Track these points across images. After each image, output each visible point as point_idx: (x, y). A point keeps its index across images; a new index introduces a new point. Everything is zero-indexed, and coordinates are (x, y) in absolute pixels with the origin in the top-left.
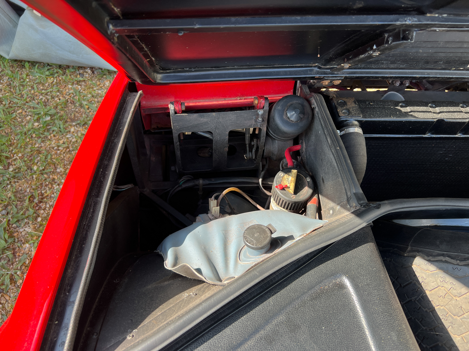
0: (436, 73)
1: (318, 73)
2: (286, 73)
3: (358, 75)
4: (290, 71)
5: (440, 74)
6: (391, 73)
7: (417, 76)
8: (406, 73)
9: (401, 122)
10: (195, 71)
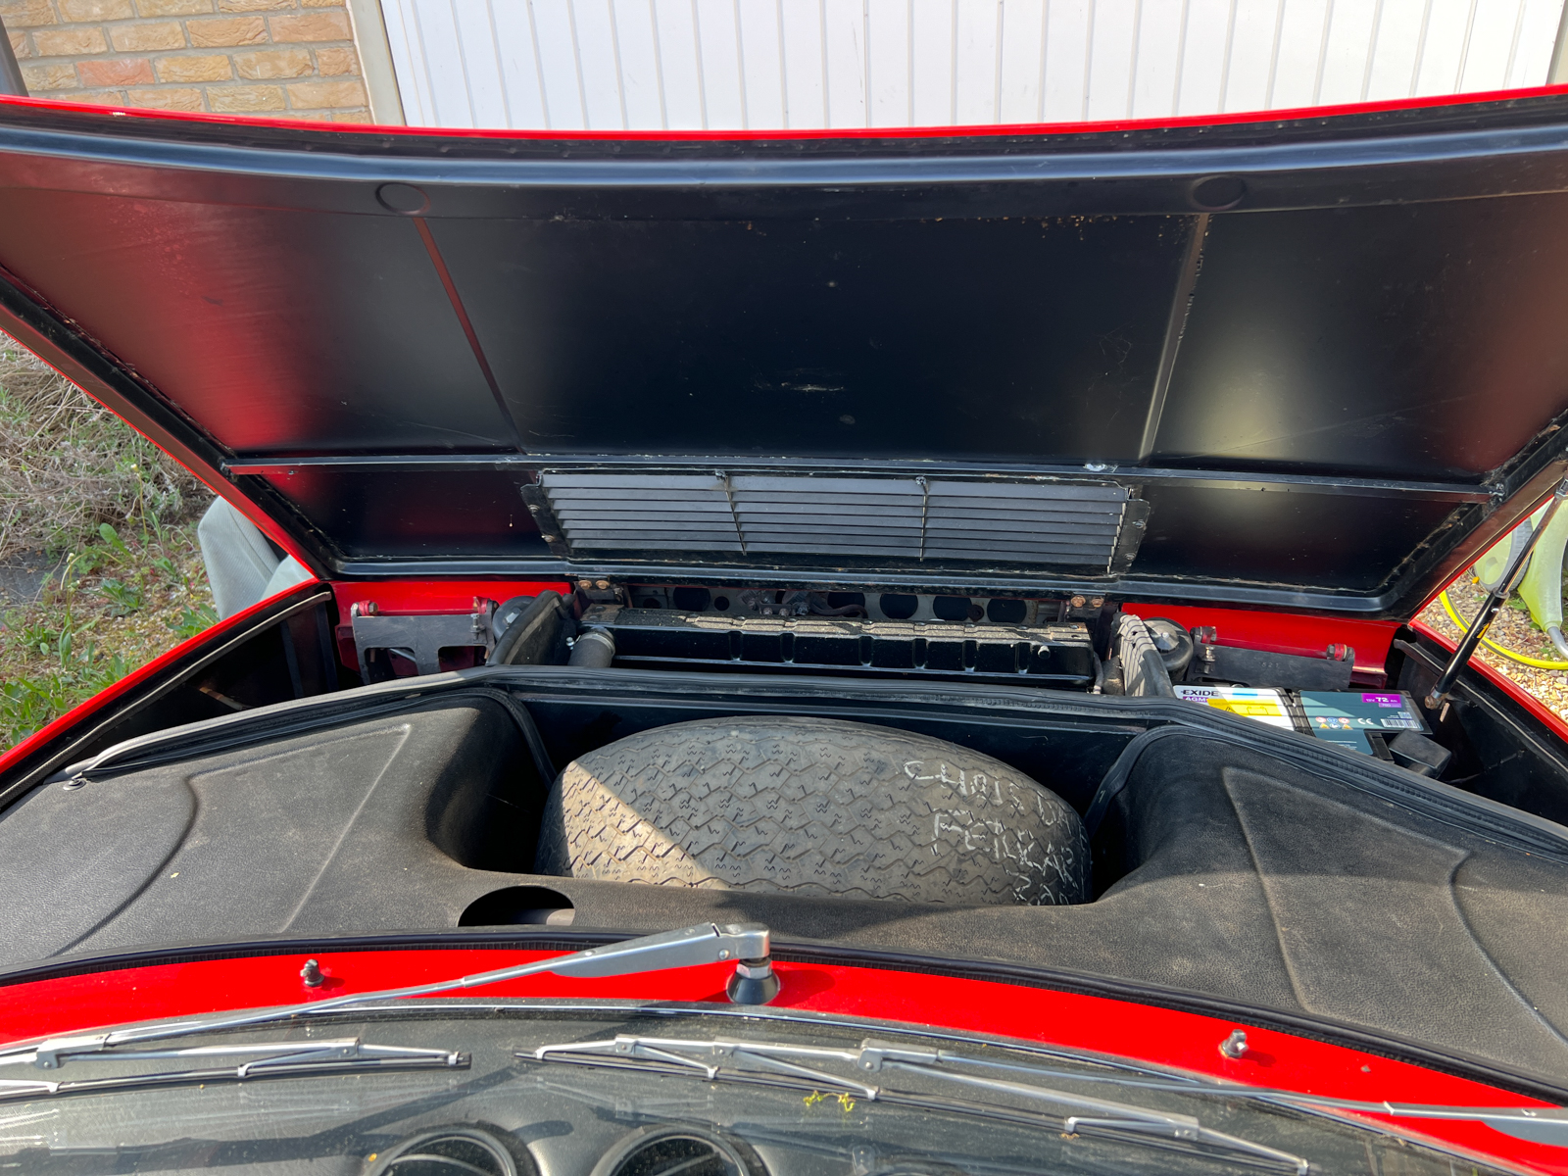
0: (753, 575)
1: (570, 569)
2: (522, 568)
3: (629, 574)
4: (527, 565)
5: (759, 575)
6: (681, 572)
7: (722, 577)
8: (704, 573)
9: (674, 632)
10: (393, 561)
